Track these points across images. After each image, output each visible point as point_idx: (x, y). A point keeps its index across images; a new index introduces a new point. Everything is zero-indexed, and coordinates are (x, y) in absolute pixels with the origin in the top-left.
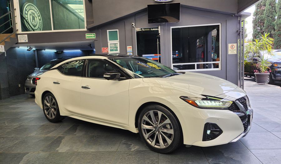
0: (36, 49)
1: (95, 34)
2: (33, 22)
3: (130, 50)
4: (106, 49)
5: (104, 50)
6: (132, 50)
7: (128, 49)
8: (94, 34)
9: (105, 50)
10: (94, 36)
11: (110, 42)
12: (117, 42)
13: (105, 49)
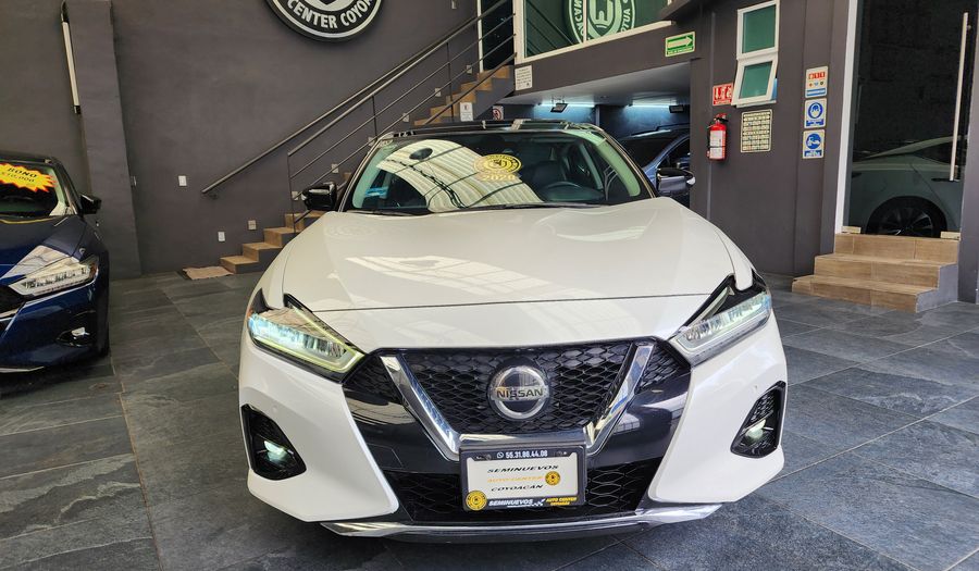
0: (596, 106)
1: (693, 33)
2: (597, 18)
3: (819, 87)
4: (727, 90)
5: (719, 94)
6: (825, 86)
7: (808, 82)
8: (691, 37)
9: (723, 97)
10: (691, 43)
11: (745, 59)
12: (770, 54)
13: (723, 90)
